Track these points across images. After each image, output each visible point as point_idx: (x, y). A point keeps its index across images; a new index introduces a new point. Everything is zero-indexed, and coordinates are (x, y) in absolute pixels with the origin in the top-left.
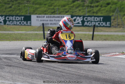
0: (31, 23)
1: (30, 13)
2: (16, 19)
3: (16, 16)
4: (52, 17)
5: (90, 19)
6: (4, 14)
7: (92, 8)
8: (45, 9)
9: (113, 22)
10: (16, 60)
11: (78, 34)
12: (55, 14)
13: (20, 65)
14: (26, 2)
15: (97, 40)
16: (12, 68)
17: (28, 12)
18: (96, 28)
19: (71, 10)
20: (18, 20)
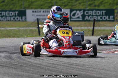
0: (26, 19)
1: (25, 8)
3: (9, 11)
9: (116, 16)
17: (22, 7)
19: (70, 4)
20: (12, 15)
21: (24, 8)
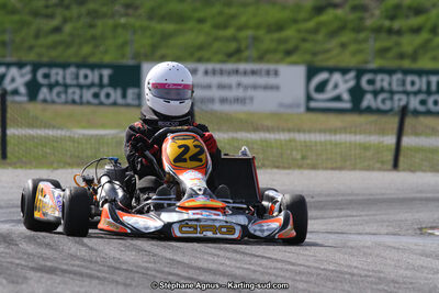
0: (139, 96)
1: (136, 56)
2: (77, 77)
3: (79, 66)
4: (230, 73)
5: (386, 85)
6: (32, 57)
7: (395, 38)
8: (201, 39)
10: (74, 248)
11: (336, 144)
12: (239, 60)
13: (92, 266)
14: (122, 10)
15: (412, 169)
16: (58, 279)
17: (128, 51)
18: (409, 121)
19: (308, 46)
20: (89, 81)
21: (134, 58)
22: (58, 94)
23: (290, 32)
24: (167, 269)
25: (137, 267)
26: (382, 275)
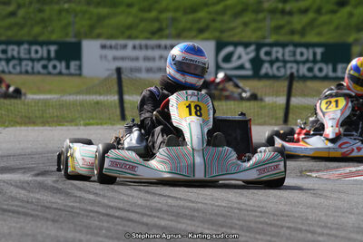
0: (80, 68)
1: (77, 34)
3: (31, 43)
4: (153, 48)
5: (280, 56)
7: (287, 18)
8: (130, 20)
10: (14, 191)
12: (161, 37)
13: (28, 206)
17: (71, 31)
19: (217, 25)
20: (39, 56)
21: (75, 36)
22: (14, 67)
23: (202, 14)
24: (89, 208)
25: (65, 206)
26: (265, 210)
